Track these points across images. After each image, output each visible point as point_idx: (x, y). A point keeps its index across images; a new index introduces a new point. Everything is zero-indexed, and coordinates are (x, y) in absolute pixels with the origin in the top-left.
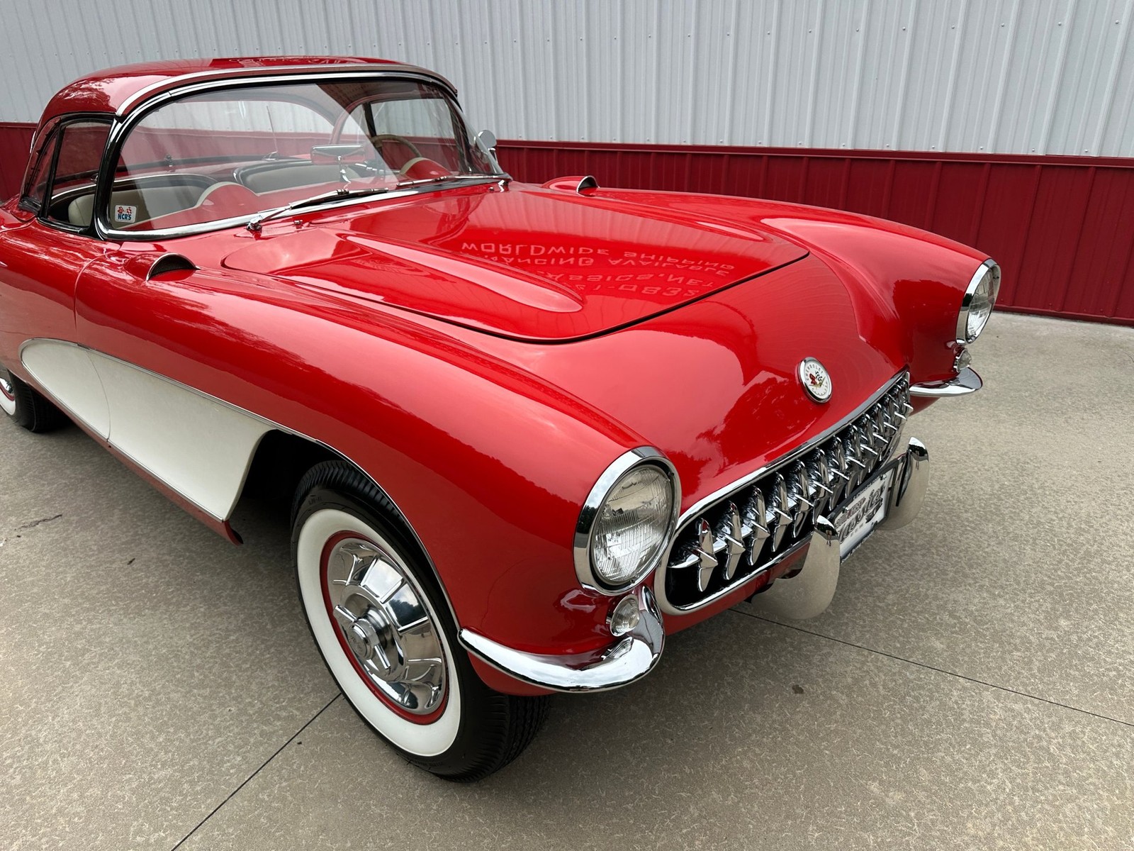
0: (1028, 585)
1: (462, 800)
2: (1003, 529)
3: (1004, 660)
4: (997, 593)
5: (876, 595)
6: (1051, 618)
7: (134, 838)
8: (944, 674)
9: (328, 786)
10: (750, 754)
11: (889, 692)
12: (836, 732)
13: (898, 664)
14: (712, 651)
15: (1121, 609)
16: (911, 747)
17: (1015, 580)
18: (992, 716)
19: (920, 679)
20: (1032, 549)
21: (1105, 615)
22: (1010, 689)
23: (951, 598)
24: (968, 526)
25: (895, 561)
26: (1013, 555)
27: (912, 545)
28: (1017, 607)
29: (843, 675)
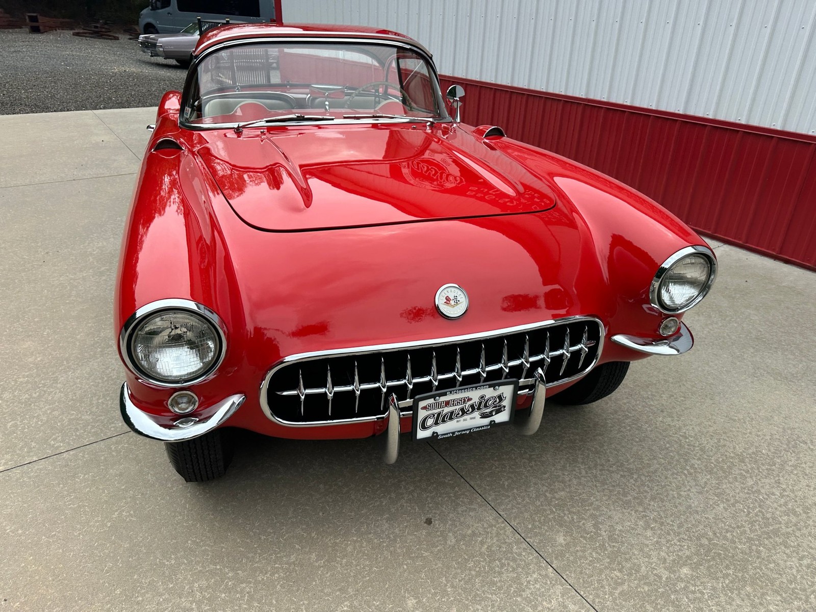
0: (687, 531)
1: (190, 492)
2: (717, 484)
3: (601, 571)
4: (653, 525)
5: (553, 487)
6: (678, 562)
7: (51, 441)
8: (542, 559)
9: (141, 455)
10: (357, 544)
11: (488, 552)
12: (425, 558)
13: (515, 538)
14: (401, 474)
15: (753, 584)
16: (463, 592)
17: (681, 523)
18: (545, 603)
19: (520, 555)
20: (724, 508)
21: (731, 582)
22: (582, 593)
23: (610, 513)
24: (688, 470)
25: (594, 471)
26: (702, 506)
27: (622, 465)
28: (657, 542)
29: (468, 527)
